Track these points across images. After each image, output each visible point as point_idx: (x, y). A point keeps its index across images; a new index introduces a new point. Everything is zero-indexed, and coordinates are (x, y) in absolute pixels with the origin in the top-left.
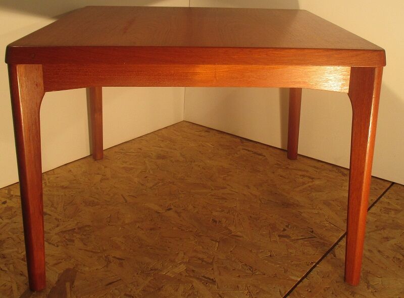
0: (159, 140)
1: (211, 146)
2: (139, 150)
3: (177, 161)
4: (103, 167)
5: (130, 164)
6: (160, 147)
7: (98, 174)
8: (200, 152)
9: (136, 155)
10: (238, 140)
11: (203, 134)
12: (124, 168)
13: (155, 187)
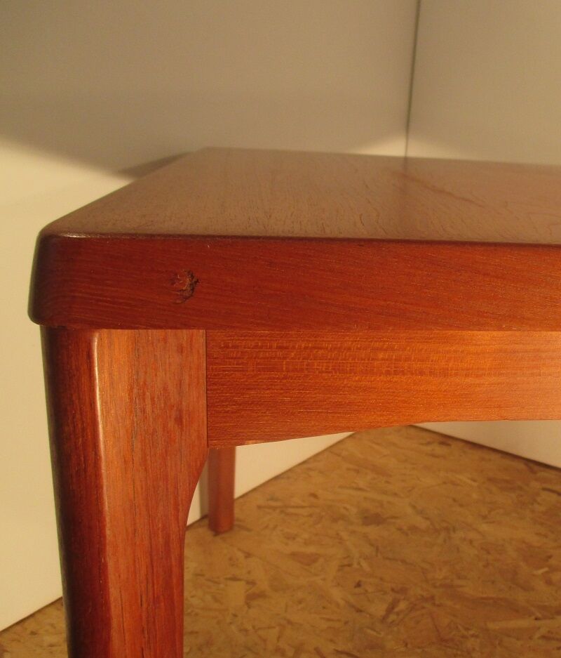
0: (348, 469)
1: (469, 482)
2: (312, 499)
3: (414, 529)
4: (240, 555)
5: (306, 543)
6: (360, 489)
7: (235, 579)
8: (454, 500)
9: (311, 516)
10: (521, 466)
11: (439, 450)
12: (294, 555)
13: (392, 617)
